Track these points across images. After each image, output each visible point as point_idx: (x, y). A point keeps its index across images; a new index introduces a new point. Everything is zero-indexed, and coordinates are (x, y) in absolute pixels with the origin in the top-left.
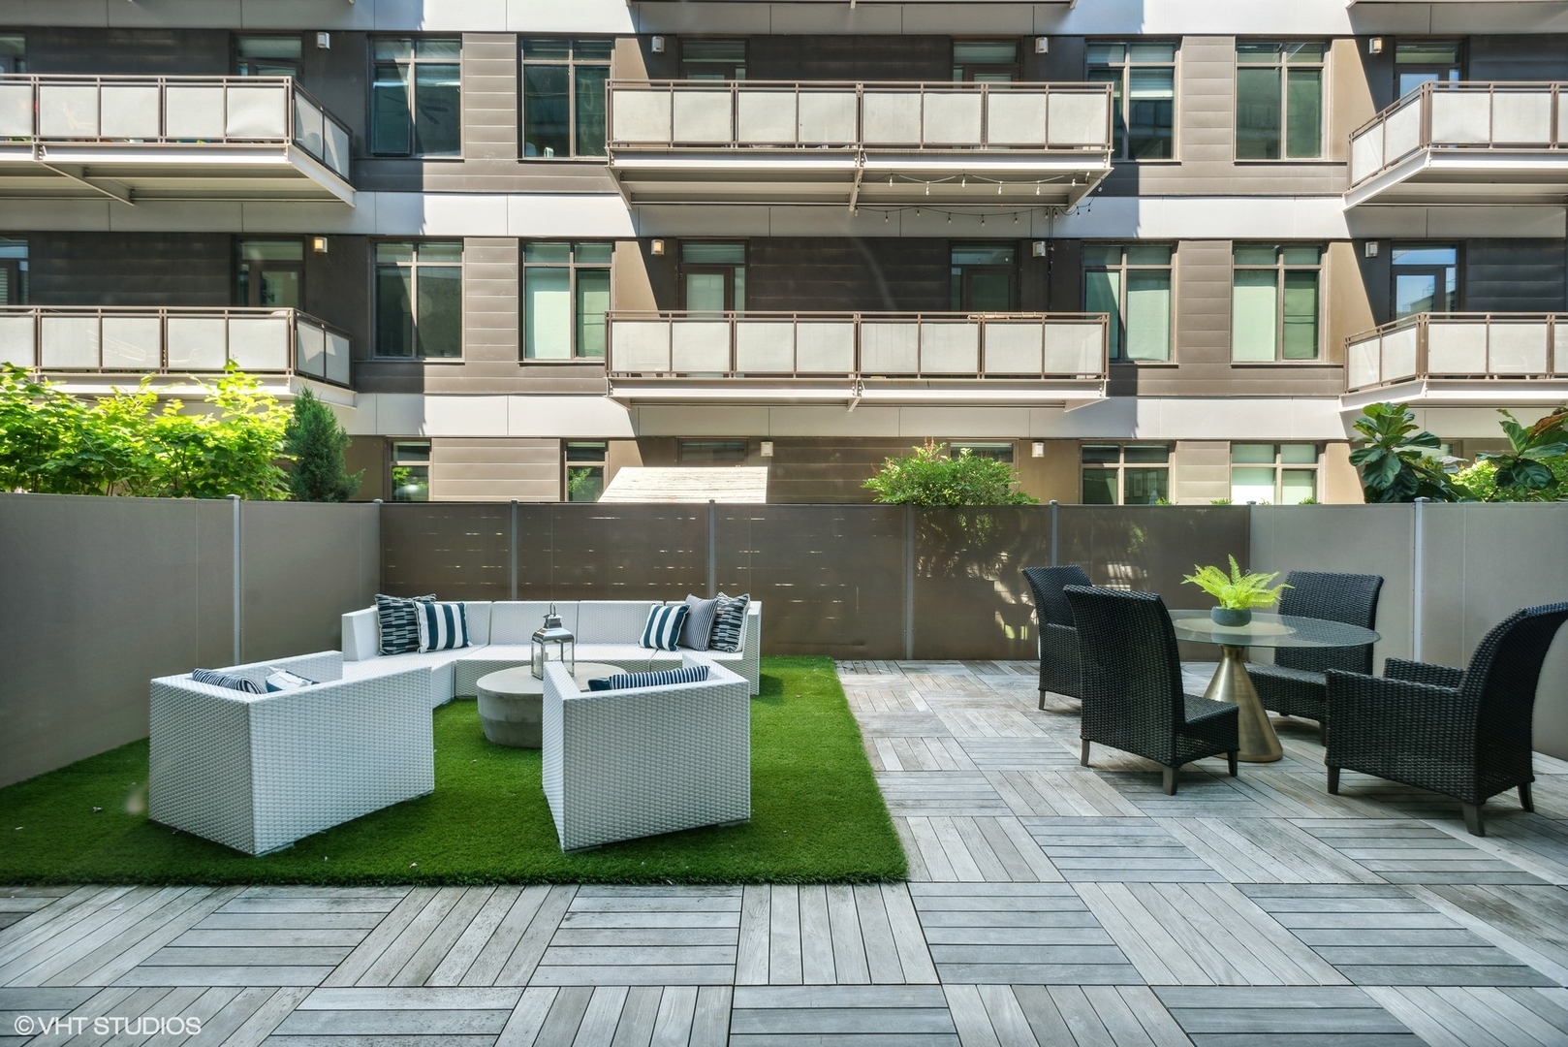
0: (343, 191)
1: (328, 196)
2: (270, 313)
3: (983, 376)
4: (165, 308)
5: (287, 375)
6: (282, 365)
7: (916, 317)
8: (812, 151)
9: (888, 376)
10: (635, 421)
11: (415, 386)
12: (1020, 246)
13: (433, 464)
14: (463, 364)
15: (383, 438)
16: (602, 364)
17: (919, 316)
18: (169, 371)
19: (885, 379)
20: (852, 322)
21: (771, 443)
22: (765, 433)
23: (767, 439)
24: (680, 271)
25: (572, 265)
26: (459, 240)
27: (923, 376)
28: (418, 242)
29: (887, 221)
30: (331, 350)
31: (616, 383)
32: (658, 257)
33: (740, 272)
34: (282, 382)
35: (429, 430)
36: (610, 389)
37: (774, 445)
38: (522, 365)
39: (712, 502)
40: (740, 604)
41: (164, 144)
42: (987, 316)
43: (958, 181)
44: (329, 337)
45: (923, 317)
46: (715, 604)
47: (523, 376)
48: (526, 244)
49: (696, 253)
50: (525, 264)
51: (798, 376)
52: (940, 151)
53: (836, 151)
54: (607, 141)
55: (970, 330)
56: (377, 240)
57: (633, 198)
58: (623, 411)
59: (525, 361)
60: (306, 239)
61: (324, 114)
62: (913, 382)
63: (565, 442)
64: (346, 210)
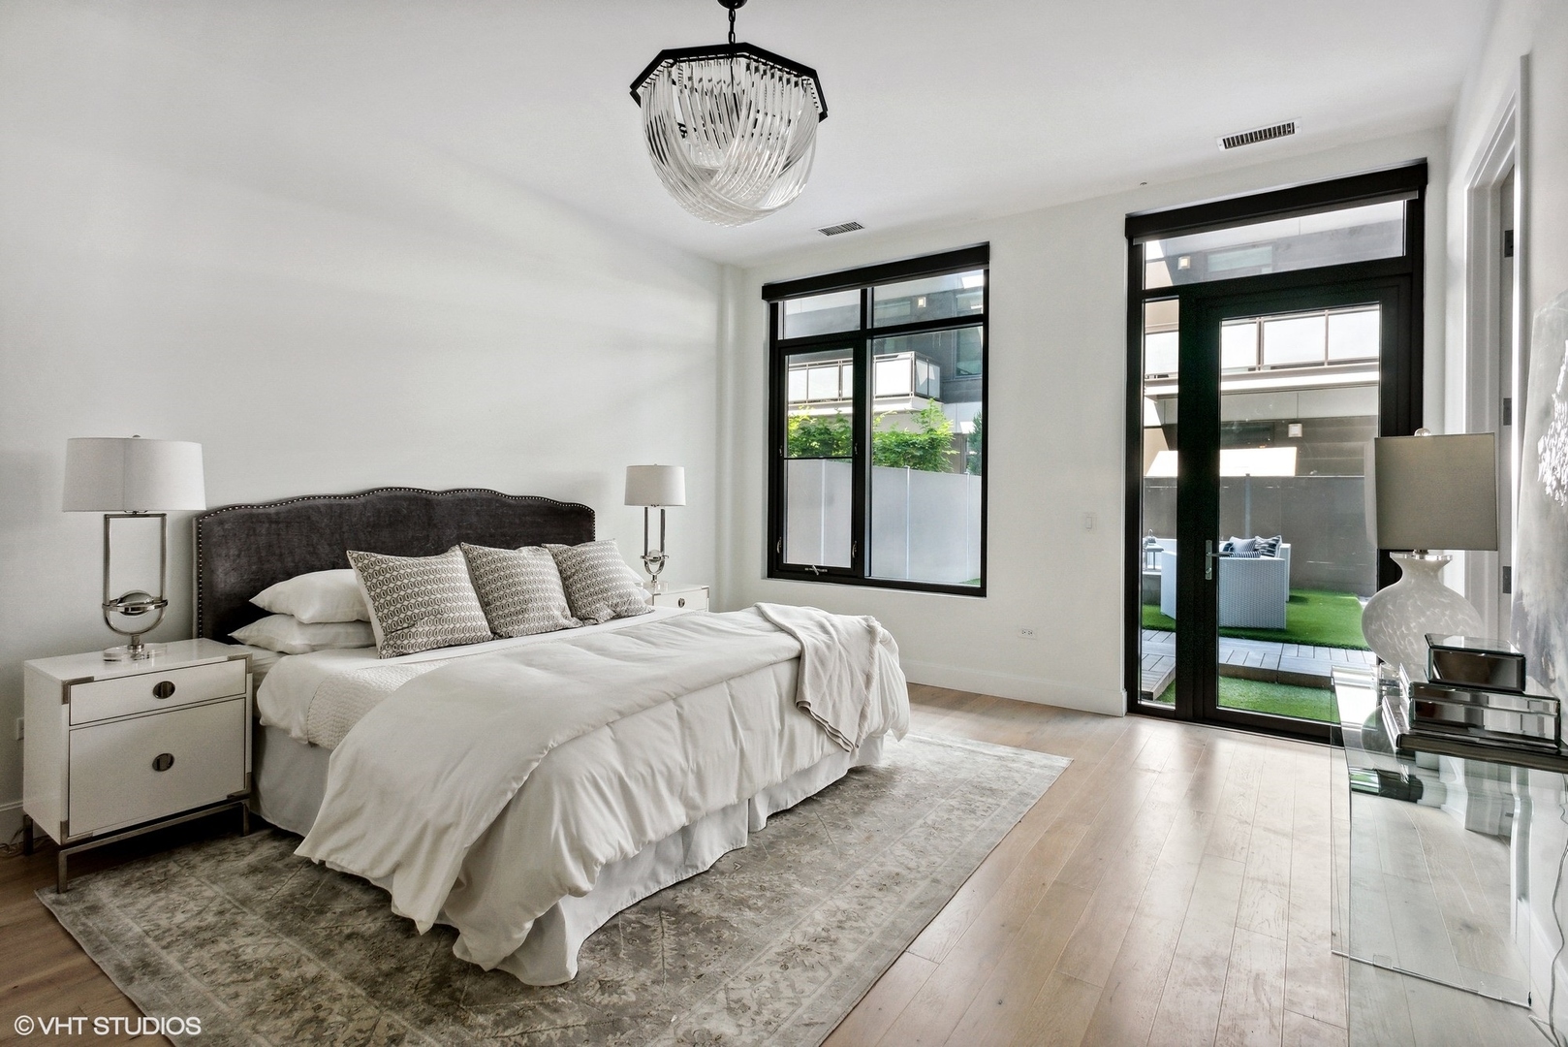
2: (896, 356)
4: (842, 360)
5: (911, 396)
6: (907, 390)
18: (843, 399)
21: (1299, 425)
22: (1293, 416)
23: (1295, 421)
30: (931, 376)
34: (907, 401)
37: (1303, 427)
39: (1248, 475)
40: (1274, 542)
44: (931, 367)
46: (1253, 543)
51: (1330, 363)
60: (914, 301)
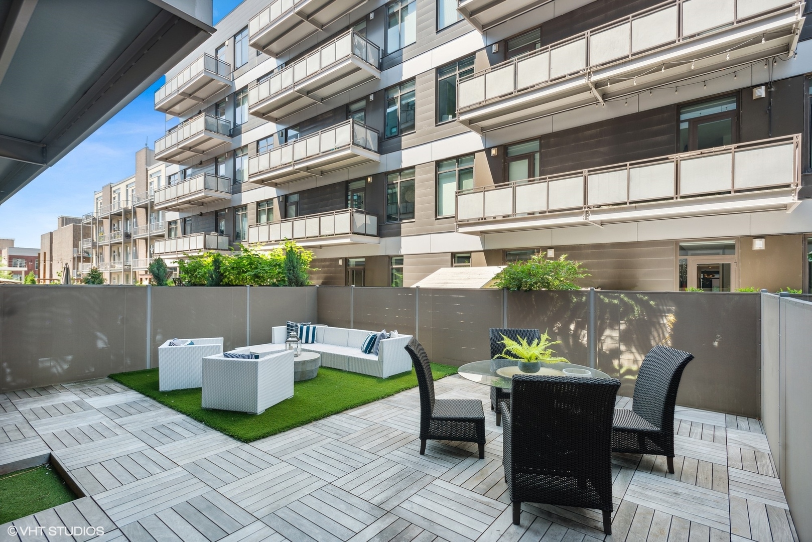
0: (375, 157)
1: (369, 161)
3: (679, 198)
5: (350, 234)
6: (347, 231)
7: (626, 165)
8: (561, 80)
9: (613, 205)
10: (483, 242)
11: (398, 234)
12: (741, 95)
13: (405, 267)
14: (414, 222)
15: (388, 256)
16: (454, 217)
17: (628, 165)
19: (611, 207)
20: (582, 176)
21: (553, 250)
22: (549, 244)
23: (549, 248)
24: (505, 161)
25: (457, 169)
26: (413, 167)
27: (631, 203)
28: (400, 171)
29: (626, 105)
30: (368, 222)
31: (460, 226)
32: (495, 157)
33: (537, 156)
34: (348, 237)
35: (403, 252)
36: (457, 229)
38: (436, 219)
41: (322, 154)
42: (681, 156)
43: (659, 69)
45: (631, 165)
47: (438, 225)
48: (439, 164)
49: (514, 151)
50: (438, 173)
51: (550, 212)
52: (644, 54)
53: (576, 76)
54: (456, 109)
55: (670, 167)
56: (387, 174)
57: (483, 131)
58: (477, 238)
59: (438, 217)
60: (365, 178)
61: (366, 128)
62: (624, 208)
63: (453, 255)
64: (377, 164)
